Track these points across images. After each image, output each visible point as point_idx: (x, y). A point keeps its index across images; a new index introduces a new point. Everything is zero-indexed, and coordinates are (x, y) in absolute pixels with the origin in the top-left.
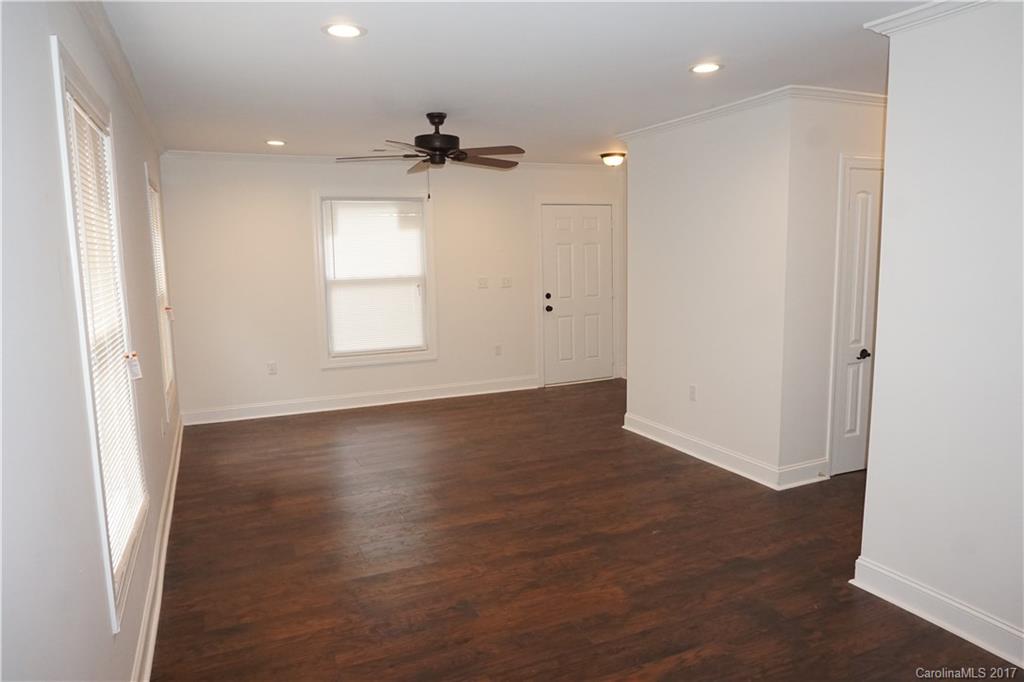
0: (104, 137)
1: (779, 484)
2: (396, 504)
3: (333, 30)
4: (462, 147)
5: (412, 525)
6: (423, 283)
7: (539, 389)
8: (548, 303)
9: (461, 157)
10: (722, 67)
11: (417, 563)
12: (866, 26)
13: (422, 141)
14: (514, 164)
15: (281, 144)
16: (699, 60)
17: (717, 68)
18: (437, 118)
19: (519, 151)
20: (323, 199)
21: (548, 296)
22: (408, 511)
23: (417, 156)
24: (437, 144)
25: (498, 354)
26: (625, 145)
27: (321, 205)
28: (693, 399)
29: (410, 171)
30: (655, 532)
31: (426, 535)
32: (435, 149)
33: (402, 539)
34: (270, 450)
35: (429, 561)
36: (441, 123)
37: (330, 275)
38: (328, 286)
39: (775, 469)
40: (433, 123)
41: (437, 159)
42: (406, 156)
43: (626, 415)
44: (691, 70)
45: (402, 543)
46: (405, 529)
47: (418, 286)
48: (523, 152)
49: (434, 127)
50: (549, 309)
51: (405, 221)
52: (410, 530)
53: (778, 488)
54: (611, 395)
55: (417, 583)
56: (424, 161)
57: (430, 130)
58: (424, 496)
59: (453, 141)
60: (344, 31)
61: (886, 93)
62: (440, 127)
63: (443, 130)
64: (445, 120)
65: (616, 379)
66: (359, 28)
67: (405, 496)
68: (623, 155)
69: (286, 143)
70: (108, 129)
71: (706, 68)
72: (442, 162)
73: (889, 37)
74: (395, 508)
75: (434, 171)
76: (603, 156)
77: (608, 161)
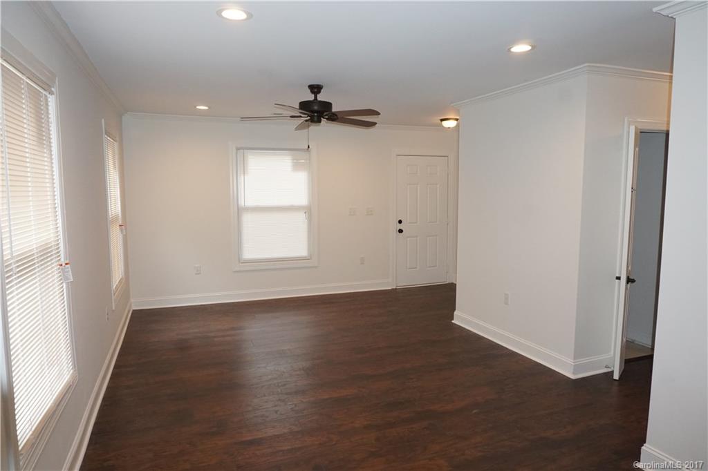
0: (48, 96)
1: (574, 373)
2: (276, 379)
3: (226, 14)
4: (334, 109)
5: (286, 396)
6: (308, 211)
7: (393, 289)
8: (400, 226)
9: (334, 118)
10: (533, 47)
11: (286, 431)
12: (655, 10)
13: (304, 106)
14: (373, 124)
15: (206, 108)
16: (515, 41)
17: (530, 48)
18: (315, 89)
19: (375, 113)
20: (238, 149)
21: (400, 222)
22: (285, 385)
23: (301, 117)
24: (316, 108)
25: (362, 263)
26: (457, 111)
27: (237, 153)
28: (506, 303)
29: (297, 129)
30: (474, 411)
31: (296, 406)
32: (313, 112)
33: (276, 408)
34: (191, 331)
35: (295, 429)
36: (319, 92)
37: (242, 203)
38: (240, 211)
39: (571, 361)
40: (312, 92)
41: (316, 119)
42: (292, 117)
43: (455, 313)
44: (509, 50)
45: (276, 412)
46: (280, 400)
47: (305, 213)
48: (379, 114)
49: (313, 95)
50: (401, 231)
51: (297, 166)
52: (283, 401)
53: (573, 377)
54: (444, 295)
55: (283, 448)
56: (306, 121)
57: (311, 97)
58: (298, 373)
59: (327, 105)
60: (234, 14)
61: (672, 72)
62: (318, 95)
63: (321, 97)
64: (322, 90)
65: (449, 284)
66: (245, 12)
67: (284, 372)
68: (457, 120)
69: (209, 108)
70: (53, 89)
71: (521, 48)
72: (320, 121)
73: (675, 19)
74: (275, 381)
75: (314, 128)
76: (442, 120)
77: (445, 124)
